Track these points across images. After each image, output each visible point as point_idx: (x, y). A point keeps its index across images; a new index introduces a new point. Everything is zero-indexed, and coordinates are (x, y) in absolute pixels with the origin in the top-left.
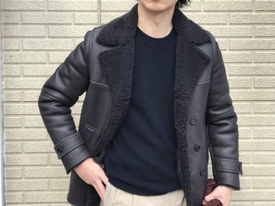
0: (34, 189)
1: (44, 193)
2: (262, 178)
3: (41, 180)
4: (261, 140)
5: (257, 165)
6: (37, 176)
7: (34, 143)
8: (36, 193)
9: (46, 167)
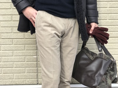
0: (5, 32)
1: (10, 34)
2: (113, 26)
3: (8, 28)
4: (112, 8)
5: (110, 21)
6: (6, 26)
7: (4, 10)
8: (6, 34)
9: (11, 22)
